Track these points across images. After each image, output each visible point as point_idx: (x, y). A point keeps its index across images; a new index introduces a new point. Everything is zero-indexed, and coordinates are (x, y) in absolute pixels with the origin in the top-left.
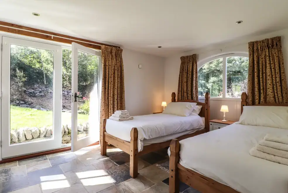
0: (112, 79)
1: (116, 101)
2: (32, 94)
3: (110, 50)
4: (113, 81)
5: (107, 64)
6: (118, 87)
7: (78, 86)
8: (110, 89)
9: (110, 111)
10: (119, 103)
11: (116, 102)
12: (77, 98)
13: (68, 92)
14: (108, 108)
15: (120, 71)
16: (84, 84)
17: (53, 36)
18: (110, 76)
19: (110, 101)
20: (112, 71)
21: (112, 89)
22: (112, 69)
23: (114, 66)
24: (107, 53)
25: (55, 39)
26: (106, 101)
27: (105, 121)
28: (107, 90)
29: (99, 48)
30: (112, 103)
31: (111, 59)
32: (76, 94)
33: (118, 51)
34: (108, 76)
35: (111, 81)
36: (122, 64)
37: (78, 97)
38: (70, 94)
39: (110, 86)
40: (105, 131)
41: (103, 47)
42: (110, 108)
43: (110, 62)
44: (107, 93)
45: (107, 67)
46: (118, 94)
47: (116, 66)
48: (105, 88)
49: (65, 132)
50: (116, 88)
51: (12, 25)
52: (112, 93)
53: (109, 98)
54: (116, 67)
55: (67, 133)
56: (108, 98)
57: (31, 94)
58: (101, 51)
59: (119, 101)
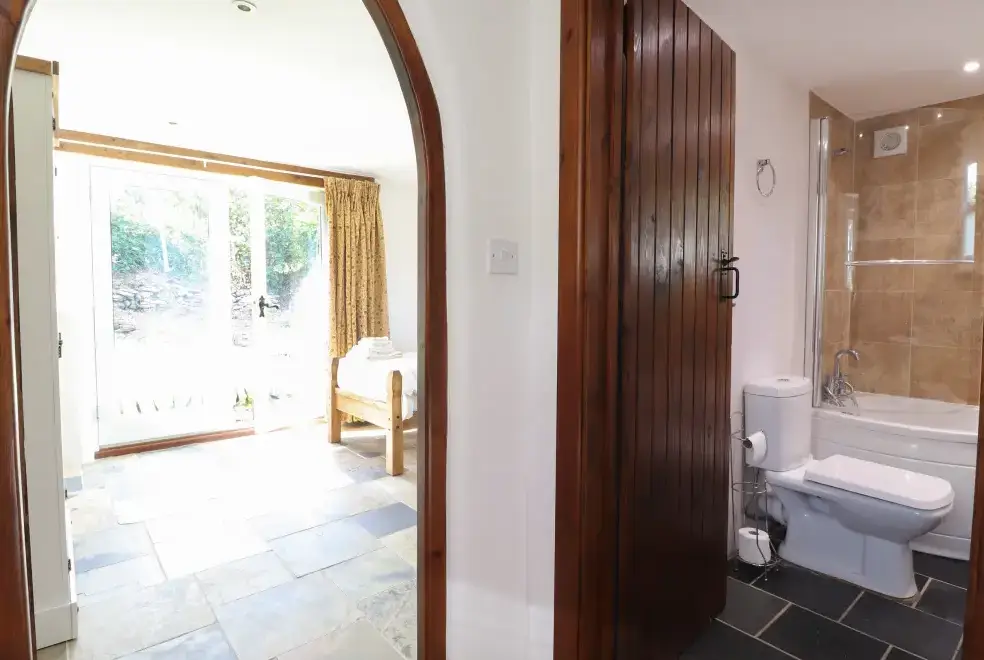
0: (354, 260)
1: (364, 315)
2: (130, 300)
3: (346, 189)
4: (357, 266)
5: (340, 222)
6: (368, 281)
7: (268, 276)
8: (348, 285)
9: (349, 341)
10: (373, 321)
11: (365, 319)
12: (265, 308)
13: (238, 294)
14: (346, 333)
15: (374, 239)
16: (287, 270)
17: (205, 161)
18: (348, 253)
19: (348, 317)
20: (354, 240)
21: (354, 288)
22: (353, 237)
23: (357, 228)
24: (339, 195)
25: (211, 168)
26: (340, 315)
27: (335, 363)
28: (341, 288)
29: (320, 183)
30: (354, 320)
31: (351, 211)
32: (262, 298)
33: (368, 188)
34: (342, 253)
35: (352, 267)
36: (379, 222)
37: (267, 306)
38: (243, 300)
39: (348, 278)
40: (337, 386)
41: (329, 180)
42: (349, 333)
43: (348, 218)
44: (341, 295)
45: (341, 233)
46: (369, 298)
47: (363, 228)
48: (337, 285)
49: (238, 400)
50: (365, 283)
51: (113, 140)
52: (353, 297)
53: (348, 307)
54: (363, 231)
55: (243, 400)
56: (345, 309)
57: (128, 303)
58: (323, 189)
59: (372, 316)
